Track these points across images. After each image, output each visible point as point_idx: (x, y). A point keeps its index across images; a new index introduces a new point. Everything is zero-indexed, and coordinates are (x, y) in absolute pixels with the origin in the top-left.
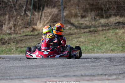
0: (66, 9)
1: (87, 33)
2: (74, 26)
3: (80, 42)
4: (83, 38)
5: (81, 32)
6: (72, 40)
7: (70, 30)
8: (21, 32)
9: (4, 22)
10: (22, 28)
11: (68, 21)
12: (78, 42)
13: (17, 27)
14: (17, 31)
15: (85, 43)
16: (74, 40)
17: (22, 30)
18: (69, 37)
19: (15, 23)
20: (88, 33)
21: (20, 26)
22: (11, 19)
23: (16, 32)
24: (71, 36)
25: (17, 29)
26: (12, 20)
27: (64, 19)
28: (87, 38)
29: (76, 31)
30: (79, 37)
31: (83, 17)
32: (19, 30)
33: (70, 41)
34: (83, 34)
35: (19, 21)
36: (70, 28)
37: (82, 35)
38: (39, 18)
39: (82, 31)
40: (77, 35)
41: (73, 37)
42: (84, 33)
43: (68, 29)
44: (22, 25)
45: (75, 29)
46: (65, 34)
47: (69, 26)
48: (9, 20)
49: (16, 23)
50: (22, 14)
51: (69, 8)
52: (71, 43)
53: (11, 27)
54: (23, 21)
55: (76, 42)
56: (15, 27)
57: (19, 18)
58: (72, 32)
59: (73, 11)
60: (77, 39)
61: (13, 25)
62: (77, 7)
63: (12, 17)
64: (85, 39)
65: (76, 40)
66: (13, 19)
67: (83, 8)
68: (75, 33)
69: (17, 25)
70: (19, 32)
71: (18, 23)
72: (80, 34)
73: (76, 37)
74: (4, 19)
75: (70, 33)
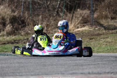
0: (97, 11)
1: (114, 33)
2: (103, 27)
3: (107, 42)
4: (110, 38)
5: (109, 33)
6: (99, 40)
7: (99, 30)
8: (53, 32)
9: (37, 22)
10: (54, 28)
11: (98, 22)
12: (105, 42)
13: (49, 27)
14: (49, 30)
15: (112, 43)
16: (102, 40)
17: (54, 30)
18: (97, 37)
19: (47, 23)
20: (116, 33)
21: (52, 26)
22: (44, 19)
23: (49, 32)
24: (100, 36)
25: (50, 29)
26: (45, 21)
27: (93, 20)
28: (114, 39)
29: (104, 31)
30: (107, 38)
31: (113, 18)
32: (51, 30)
33: (98, 41)
34: (111, 35)
35: (52, 21)
36: (99, 29)
37: (109, 35)
38: (71, 19)
39: (111, 32)
40: (105, 35)
41: (101, 37)
42: (112, 33)
43: (97, 30)
44: (54, 25)
45: (104, 30)
46: (94, 34)
47: (99, 27)
48: (42, 21)
49: (49, 23)
50: (55, 15)
51: (100, 10)
52: (98, 43)
53: (44, 26)
54: (55, 22)
55: (104, 42)
56: (48, 27)
57: (52, 19)
58: (100, 32)
59: (104, 13)
60: (105, 40)
61: (45, 25)
62: (108, 9)
63: (45, 18)
64: (112, 39)
65: (103, 40)
66: (45, 19)
67: (113, 10)
68: (103, 34)
69: (50, 25)
70: (51, 32)
71: (50, 23)
72: (108, 35)
73: (104, 37)
74: (37, 19)
75: (99, 33)
